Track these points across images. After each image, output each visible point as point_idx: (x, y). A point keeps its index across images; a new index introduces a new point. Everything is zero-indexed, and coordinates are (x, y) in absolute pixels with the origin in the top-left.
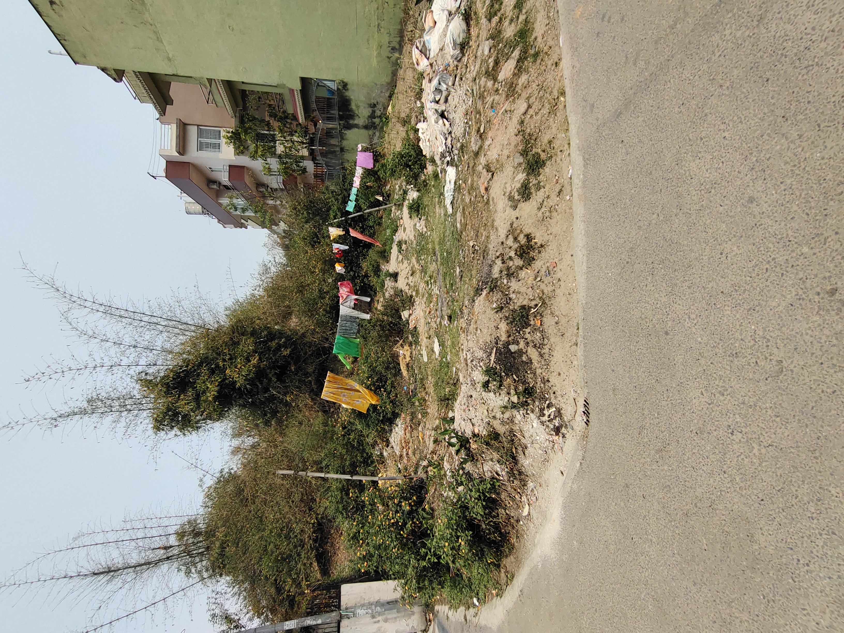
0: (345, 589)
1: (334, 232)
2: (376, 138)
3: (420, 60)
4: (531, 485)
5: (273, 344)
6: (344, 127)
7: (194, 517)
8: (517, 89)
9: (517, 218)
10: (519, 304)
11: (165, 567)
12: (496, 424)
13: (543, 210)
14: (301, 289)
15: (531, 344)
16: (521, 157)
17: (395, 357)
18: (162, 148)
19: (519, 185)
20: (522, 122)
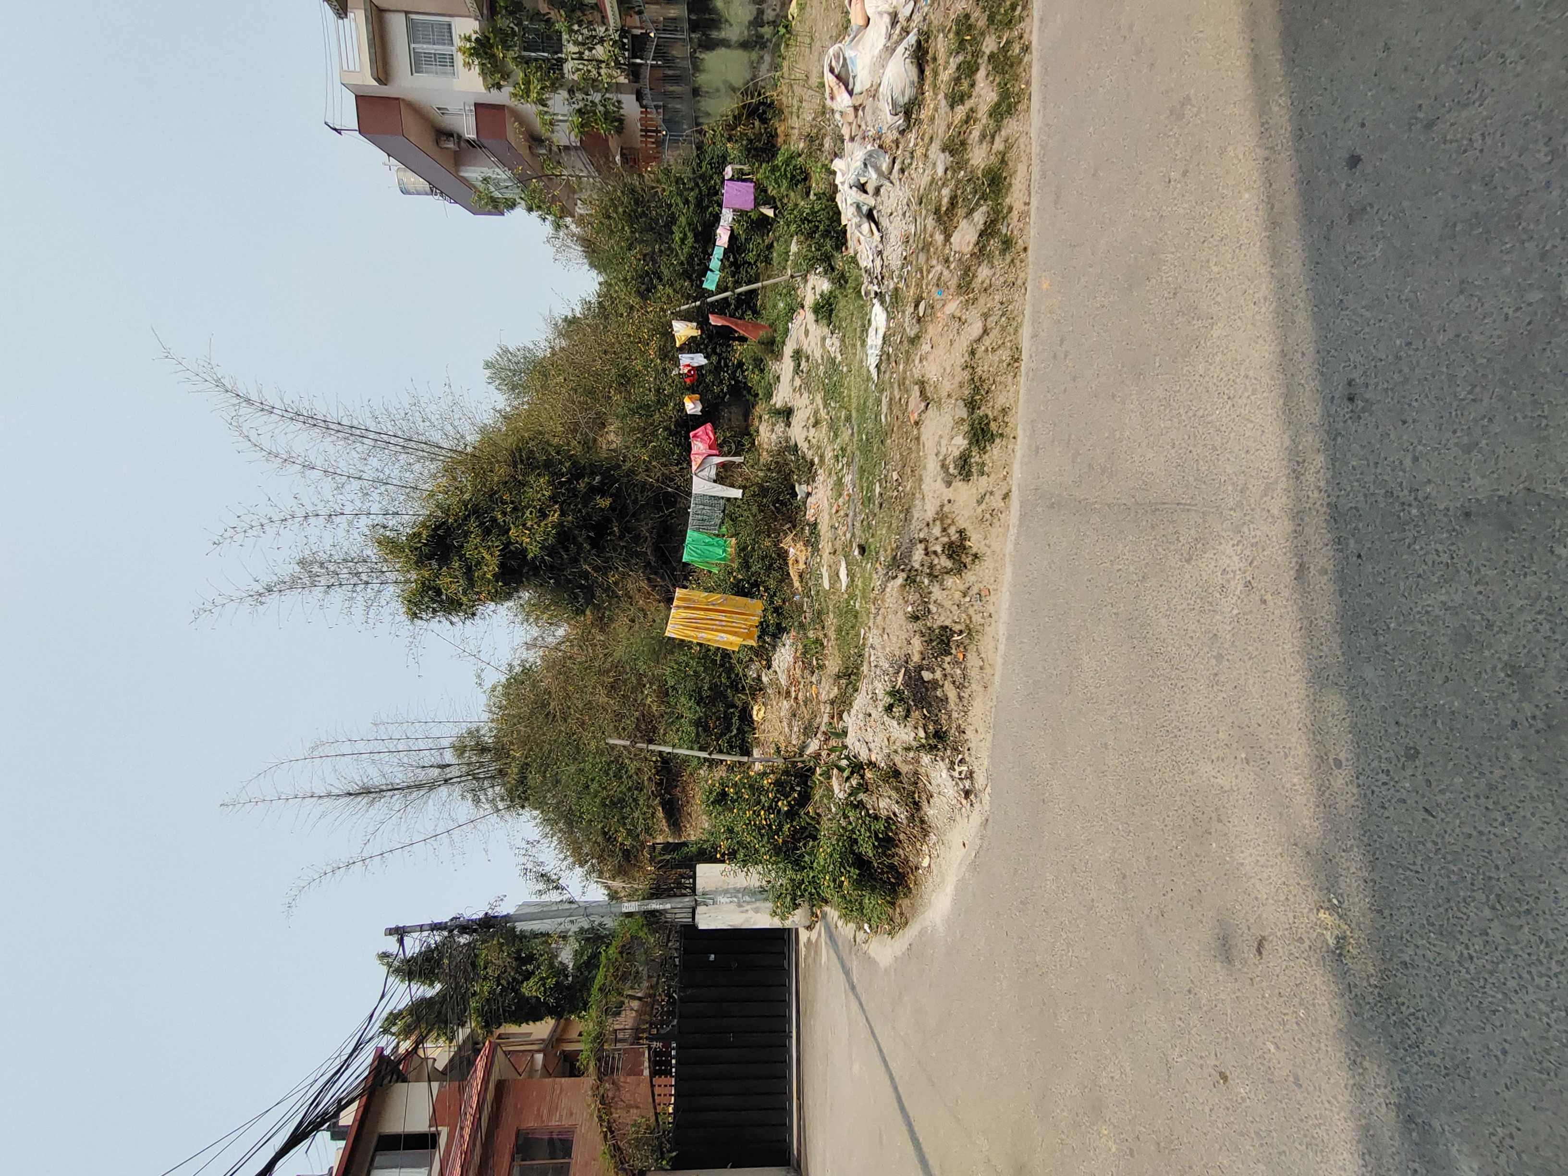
0: (702, 869)
1: (683, 330)
2: (764, 67)
3: (836, 92)
4: (933, 838)
5: (582, 486)
6: (700, 46)
7: (475, 725)
8: (973, 285)
9: (949, 501)
10: (939, 623)
11: (444, 791)
12: (898, 759)
13: (983, 506)
14: (625, 380)
15: (949, 679)
16: (965, 409)
17: (783, 555)
18: (345, 68)
19: (957, 453)
20: (973, 353)
